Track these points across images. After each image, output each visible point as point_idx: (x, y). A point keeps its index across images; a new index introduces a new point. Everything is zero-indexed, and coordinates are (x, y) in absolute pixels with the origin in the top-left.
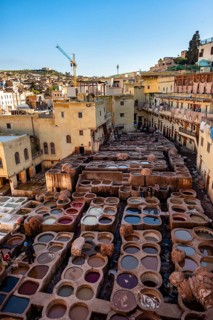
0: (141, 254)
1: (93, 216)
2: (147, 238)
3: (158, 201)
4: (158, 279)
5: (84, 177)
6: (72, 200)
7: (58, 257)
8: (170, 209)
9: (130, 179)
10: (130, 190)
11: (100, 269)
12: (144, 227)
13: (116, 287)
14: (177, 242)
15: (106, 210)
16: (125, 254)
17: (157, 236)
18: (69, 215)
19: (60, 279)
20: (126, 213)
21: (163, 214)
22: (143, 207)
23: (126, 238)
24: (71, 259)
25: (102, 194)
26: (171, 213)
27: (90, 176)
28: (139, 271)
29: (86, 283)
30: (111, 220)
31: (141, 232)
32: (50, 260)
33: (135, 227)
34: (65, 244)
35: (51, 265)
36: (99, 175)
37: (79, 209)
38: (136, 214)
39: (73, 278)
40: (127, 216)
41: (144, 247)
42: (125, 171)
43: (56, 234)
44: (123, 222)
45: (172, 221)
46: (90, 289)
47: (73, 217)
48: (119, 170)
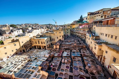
0: (78, 62)
1: (65, 54)
2: (78, 59)
3: (79, 51)
4: (83, 68)
5: (62, 46)
6: (60, 50)
7: (59, 63)
8: (82, 52)
9: (72, 46)
10: (72, 48)
11: (69, 66)
12: (77, 56)
13: (74, 70)
14: (85, 60)
15: (68, 53)
16: (74, 62)
17: (80, 59)
18: (60, 54)
19: (61, 68)
20: (72, 53)
21: (80, 53)
22: (76, 52)
23: (73, 59)
24: (62, 63)
25: (66, 49)
26: (82, 53)
27: (63, 45)
28: (78, 66)
29: (67, 69)
30: (69, 55)
31: (76, 58)
32: (58, 63)
33: (75, 56)
34: (60, 60)
35: (58, 65)
36: (65, 45)
37: (62, 53)
38: (74, 53)
39: (63, 68)
40: (73, 54)
41: (78, 61)
42: (70, 44)
43: (58, 58)
44: (72, 55)
45: (83, 55)
46: (68, 70)
47: (61, 54)
48: (69, 44)
